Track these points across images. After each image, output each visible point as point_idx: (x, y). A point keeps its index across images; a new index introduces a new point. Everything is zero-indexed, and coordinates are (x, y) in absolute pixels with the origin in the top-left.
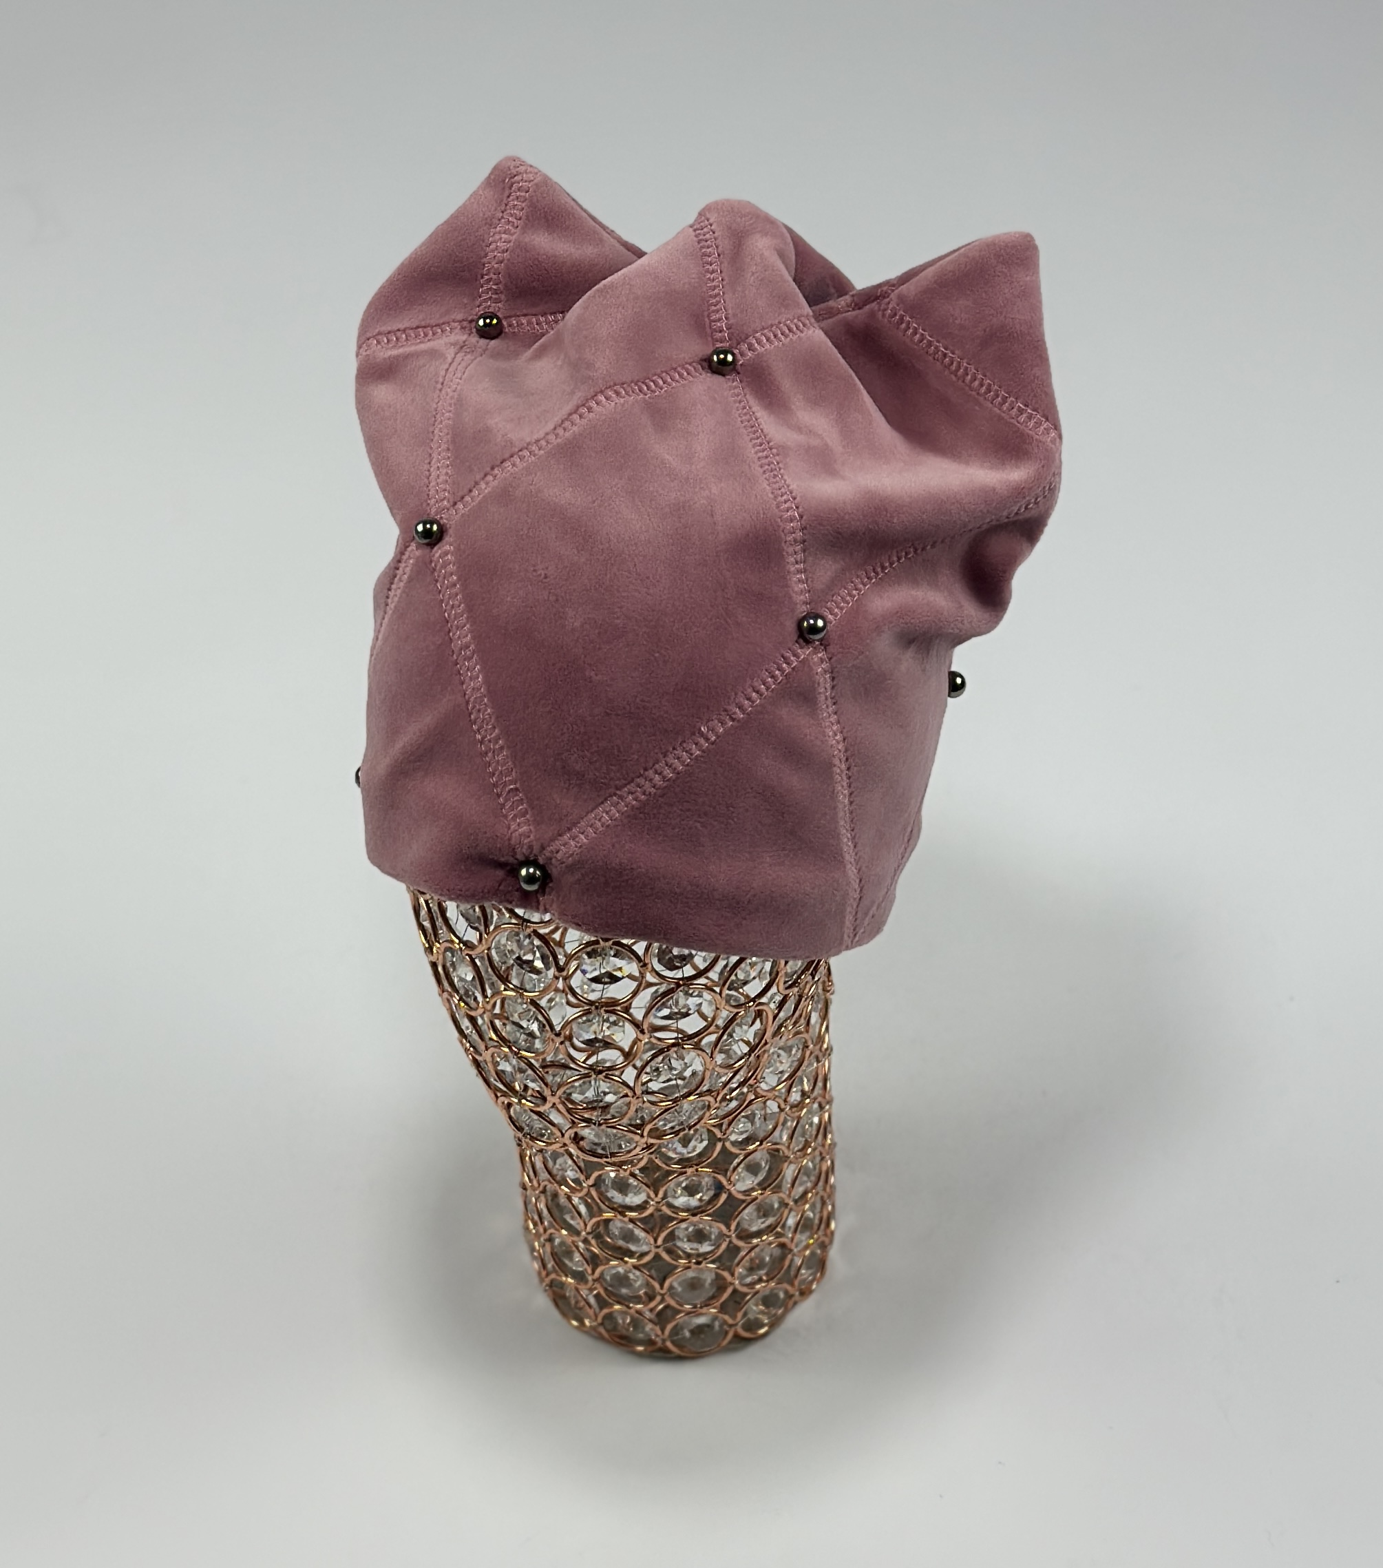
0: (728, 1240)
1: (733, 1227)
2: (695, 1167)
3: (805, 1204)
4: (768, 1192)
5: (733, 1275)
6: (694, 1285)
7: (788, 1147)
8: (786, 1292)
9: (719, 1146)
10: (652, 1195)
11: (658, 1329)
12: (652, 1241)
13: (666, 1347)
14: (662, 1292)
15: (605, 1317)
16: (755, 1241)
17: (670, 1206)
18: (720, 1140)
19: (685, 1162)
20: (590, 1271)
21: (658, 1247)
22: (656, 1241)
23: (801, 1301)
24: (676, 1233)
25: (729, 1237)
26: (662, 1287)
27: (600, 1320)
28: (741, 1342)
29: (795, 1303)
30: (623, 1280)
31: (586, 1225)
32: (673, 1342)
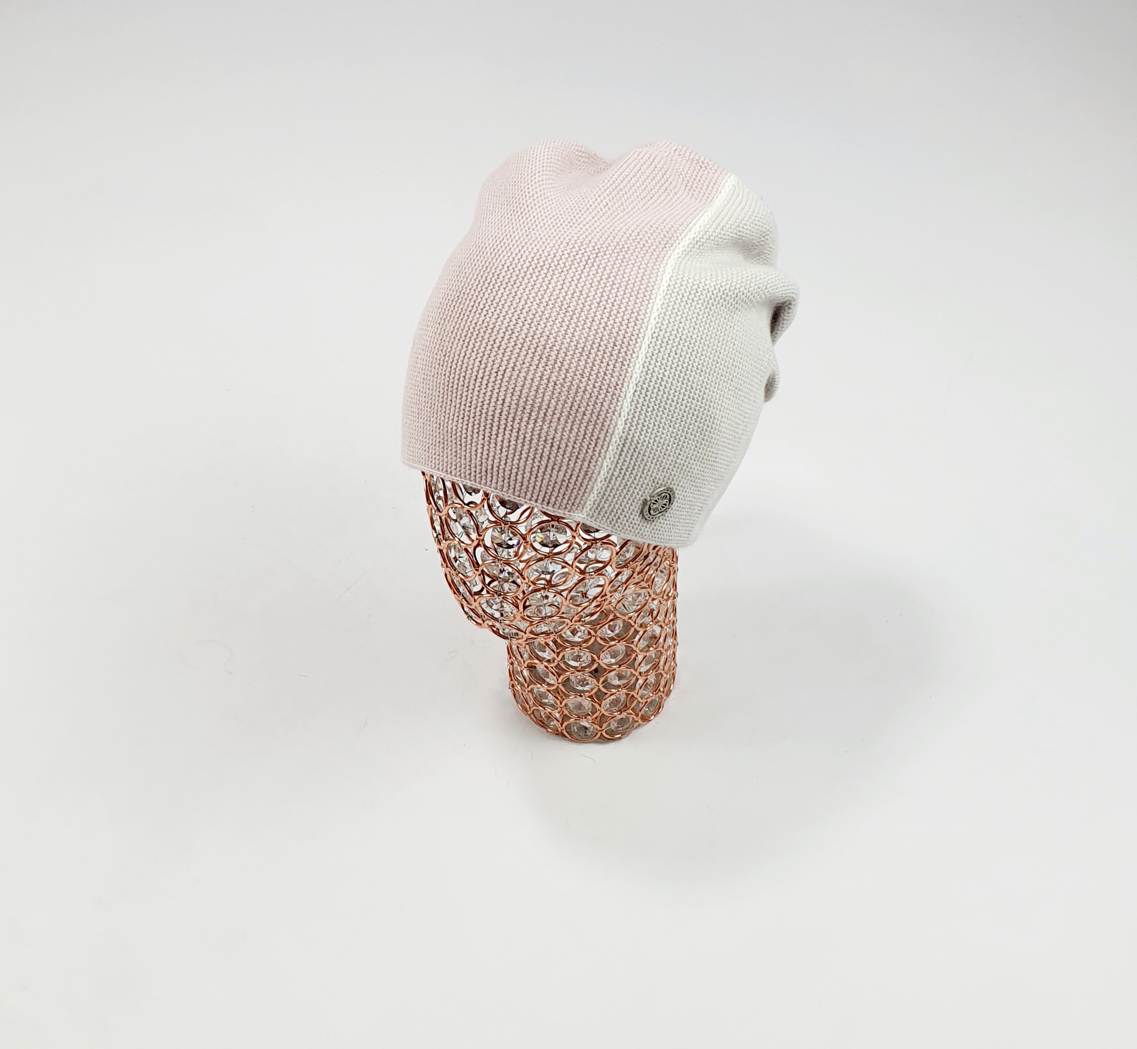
0: (597, 688)
1: (601, 681)
2: (579, 647)
3: (648, 675)
4: (623, 668)
5: (600, 706)
6: (580, 706)
7: (637, 646)
8: (633, 718)
9: (593, 639)
10: (556, 657)
11: (559, 724)
12: (556, 680)
13: (562, 733)
14: (562, 706)
15: (533, 711)
16: (613, 690)
17: (565, 663)
18: (594, 636)
19: (573, 644)
20: (526, 685)
21: (558, 683)
22: (558, 680)
23: (644, 725)
24: (571, 677)
25: (598, 686)
26: (561, 704)
27: (531, 711)
28: (603, 740)
29: (639, 725)
30: (543, 695)
31: (524, 662)
32: (567, 732)
